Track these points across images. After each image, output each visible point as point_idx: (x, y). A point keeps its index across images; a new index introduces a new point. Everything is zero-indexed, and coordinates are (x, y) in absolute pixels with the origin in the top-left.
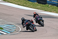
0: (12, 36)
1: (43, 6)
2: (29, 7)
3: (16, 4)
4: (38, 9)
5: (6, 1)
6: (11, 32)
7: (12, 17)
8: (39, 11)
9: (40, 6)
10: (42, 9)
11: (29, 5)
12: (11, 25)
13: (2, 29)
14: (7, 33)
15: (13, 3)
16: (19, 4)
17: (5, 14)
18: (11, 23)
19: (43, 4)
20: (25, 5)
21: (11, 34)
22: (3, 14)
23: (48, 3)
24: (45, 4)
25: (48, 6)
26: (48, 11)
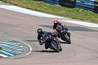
1: (70, 11)
2: (45, 12)
3: (24, 7)
6: (15, 54)
7: (18, 29)
8: (62, 19)
9: (64, 10)
10: (67, 16)
11: (46, 9)
15: (19, 6)
16: (30, 7)
19: (69, 7)
20: (38, 9)
23: (78, 6)
25: (78, 10)
26: (79, 19)
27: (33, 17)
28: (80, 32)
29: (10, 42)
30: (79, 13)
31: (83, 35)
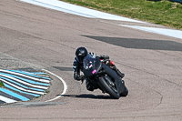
0: (35, 112)
1: (151, 7)
2: (98, 9)
4: (133, 18)
6: (31, 98)
7: (38, 42)
10: (146, 18)
11: (99, 1)
12: (31, 70)
17: (11, 32)
18: (31, 65)
21: (32, 105)
22: (5, 30)
25: (170, 5)
27: (72, 18)
28: (173, 52)
29: (21, 69)
30: (172, 13)
31: (178, 60)
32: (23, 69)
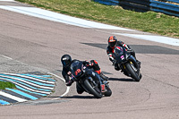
0: (43, 108)
1: (139, 17)
2: (94, 20)
3: (55, 11)
4: (124, 27)
5: (24, 2)
6: (39, 97)
7: (44, 50)
8: (125, 32)
9: (129, 15)
10: (135, 26)
11: (95, 14)
12: (39, 74)
13: (12, 85)
14: (26, 98)
15: (47, 8)
16: (65, 10)
17: (22, 42)
18: (39, 69)
19: (137, 10)
20: (81, 13)
21: (39, 103)
22: (16, 40)
23: (153, 7)
24: (144, 10)
25: (155, 15)
26: (155, 31)
27: (72, 29)
30: (156, 22)
31: (163, 62)
32: (32, 73)
